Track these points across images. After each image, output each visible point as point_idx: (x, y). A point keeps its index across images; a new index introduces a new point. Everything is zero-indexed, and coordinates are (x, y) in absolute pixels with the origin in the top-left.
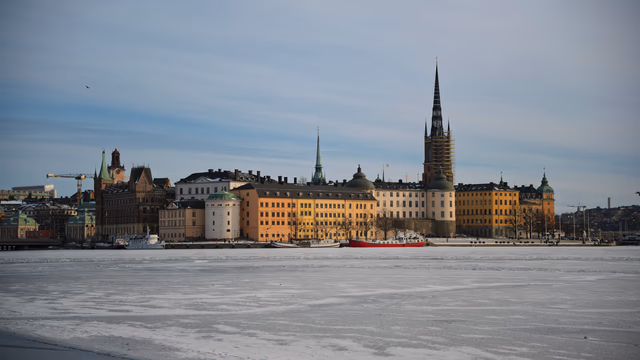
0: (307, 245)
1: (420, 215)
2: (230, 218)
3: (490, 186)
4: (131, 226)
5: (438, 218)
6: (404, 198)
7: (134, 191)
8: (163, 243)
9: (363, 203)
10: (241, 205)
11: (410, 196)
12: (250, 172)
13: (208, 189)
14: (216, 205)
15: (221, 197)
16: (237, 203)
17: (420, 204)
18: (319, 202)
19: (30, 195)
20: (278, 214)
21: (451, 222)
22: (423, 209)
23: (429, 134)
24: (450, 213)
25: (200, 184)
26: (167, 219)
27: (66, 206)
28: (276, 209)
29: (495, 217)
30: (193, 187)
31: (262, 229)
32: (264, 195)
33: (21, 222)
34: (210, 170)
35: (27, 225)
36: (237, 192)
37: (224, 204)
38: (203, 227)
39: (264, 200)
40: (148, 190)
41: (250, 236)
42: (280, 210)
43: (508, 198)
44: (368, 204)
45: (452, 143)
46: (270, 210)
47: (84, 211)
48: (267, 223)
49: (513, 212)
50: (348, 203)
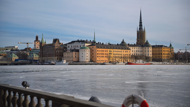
0: (115, 64)
1: (141, 55)
2: (88, 55)
3: (161, 46)
4: (53, 57)
5: (147, 56)
6: (136, 50)
7: (54, 47)
8: (68, 63)
9: (127, 51)
10: (91, 51)
11: (138, 49)
12: (90, 41)
13: (78, 46)
14: (83, 51)
15: (85, 48)
16: (90, 50)
17: (141, 51)
18: (114, 50)
19: (12, 49)
20: (104, 54)
21: (151, 57)
22: (142, 53)
23: (138, 30)
24: (150, 54)
25: (75, 44)
26: (66, 55)
27: (25, 52)
28: (102, 52)
29: (163, 56)
30: (73, 45)
31: (98, 59)
32: (98, 48)
33: (13, 56)
34: (78, 40)
35: (15, 57)
36: (89, 46)
37: (86, 50)
38: (79, 58)
39: (98, 49)
40: (59, 46)
41: (94, 61)
42: (103, 52)
43: (167, 50)
44: (129, 51)
45: (145, 33)
46: (100, 52)
47: (33, 53)
48: (99, 57)
49: (168, 54)
50: (123, 50)
